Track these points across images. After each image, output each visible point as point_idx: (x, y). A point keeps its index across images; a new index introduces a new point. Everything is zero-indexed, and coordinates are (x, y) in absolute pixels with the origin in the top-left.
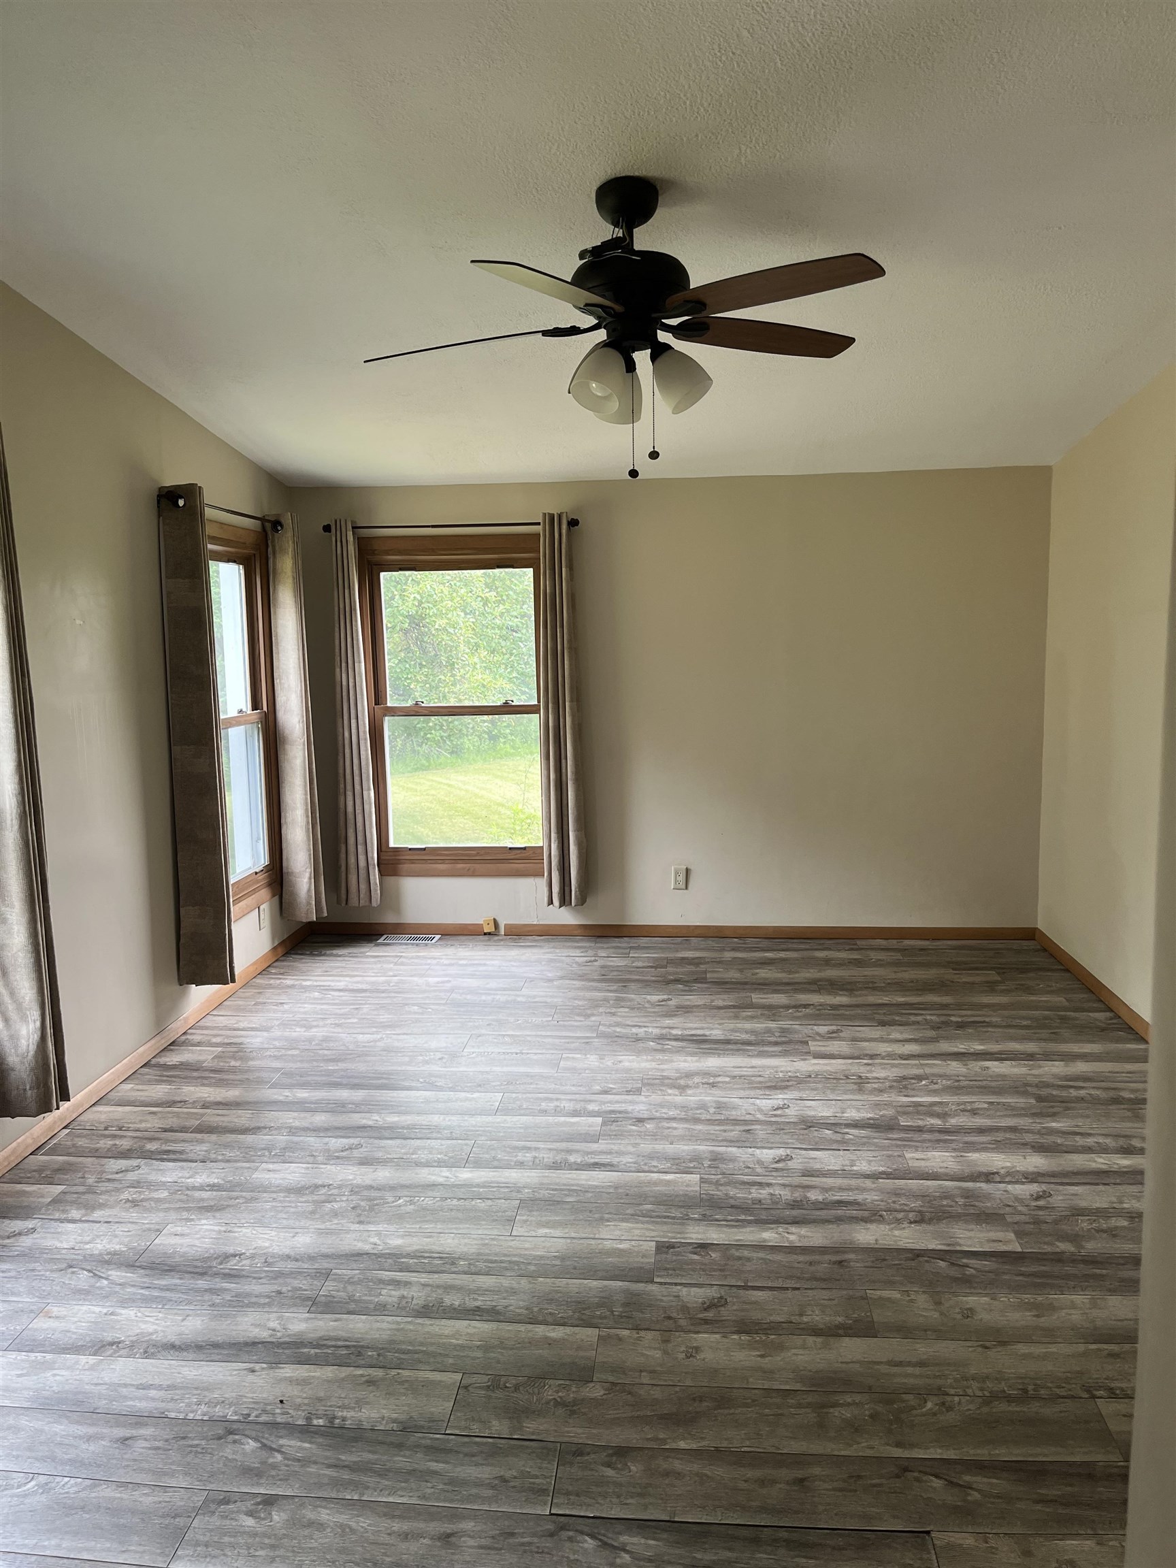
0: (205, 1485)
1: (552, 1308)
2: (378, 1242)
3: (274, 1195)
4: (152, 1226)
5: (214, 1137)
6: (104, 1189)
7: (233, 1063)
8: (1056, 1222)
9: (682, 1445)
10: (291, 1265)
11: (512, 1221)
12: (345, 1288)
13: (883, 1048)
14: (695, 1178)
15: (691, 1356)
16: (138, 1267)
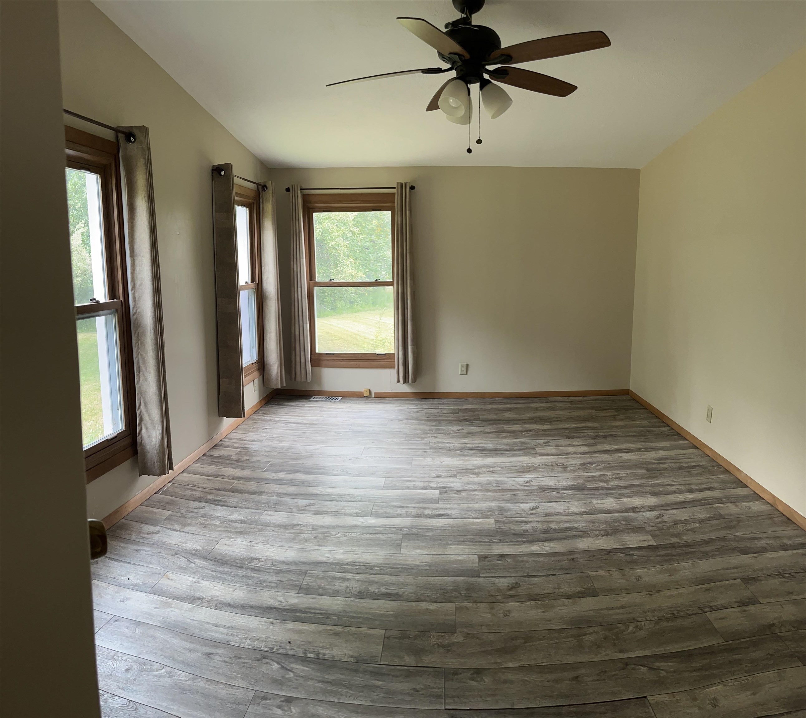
0: (253, 687)
1: (428, 593)
2: (330, 556)
3: (273, 528)
4: (214, 539)
5: (240, 495)
6: (189, 516)
7: (245, 457)
8: (668, 528)
9: (511, 665)
10: (285, 567)
11: (399, 546)
12: (316, 581)
13: (571, 450)
14: (492, 520)
15: (507, 615)
16: (209, 559)
